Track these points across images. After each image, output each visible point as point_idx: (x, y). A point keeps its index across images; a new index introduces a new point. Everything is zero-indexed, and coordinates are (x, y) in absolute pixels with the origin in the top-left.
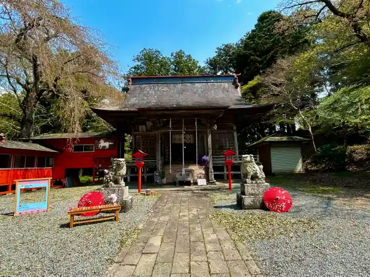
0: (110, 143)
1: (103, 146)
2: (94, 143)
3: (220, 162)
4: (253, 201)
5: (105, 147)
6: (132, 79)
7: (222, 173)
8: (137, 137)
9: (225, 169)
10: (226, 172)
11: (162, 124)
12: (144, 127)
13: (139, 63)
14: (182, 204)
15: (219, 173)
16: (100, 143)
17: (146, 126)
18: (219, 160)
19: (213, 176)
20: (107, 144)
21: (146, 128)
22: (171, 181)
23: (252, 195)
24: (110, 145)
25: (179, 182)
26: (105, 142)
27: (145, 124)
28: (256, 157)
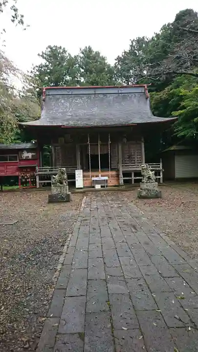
0: (33, 154)
1: (26, 157)
2: (18, 154)
4: (147, 193)
5: (28, 157)
6: (46, 89)
7: (130, 178)
9: (133, 175)
10: (133, 178)
12: (63, 139)
16: (23, 154)
18: (128, 168)
19: (122, 181)
20: (30, 155)
21: (65, 140)
23: (147, 189)
26: (28, 153)
27: (64, 136)
28: (159, 165)
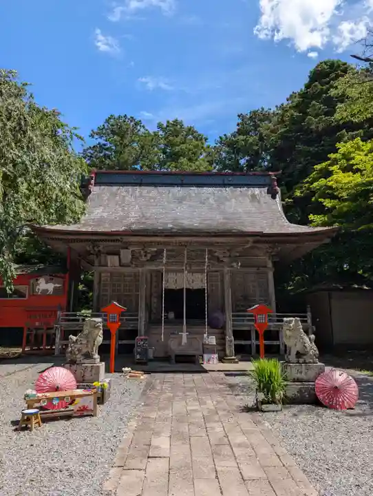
0: (56, 285)
1: (43, 290)
2: (28, 284)
3: (246, 323)
4: (300, 391)
5: (47, 290)
6: (96, 174)
7: (248, 342)
8: (103, 275)
9: (253, 336)
10: (254, 342)
11: (149, 256)
12: (116, 258)
13: (102, 141)
14: (188, 393)
15: (243, 342)
16: (38, 284)
17: (119, 257)
18: (243, 321)
19: (233, 348)
20: (50, 287)
21: (119, 260)
22: (161, 355)
23: (298, 380)
24: (55, 289)
25: (177, 356)
26: (47, 283)
27: (118, 254)
28: (306, 317)
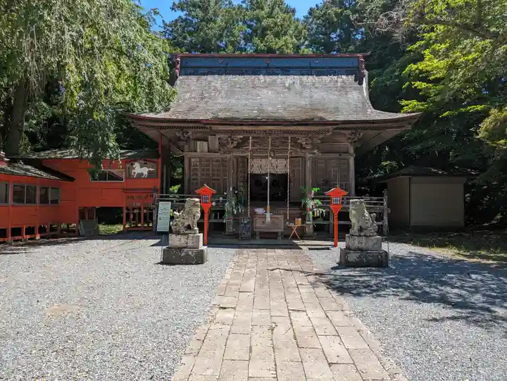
0: (150, 169)
1: (139, 174)
2: (125, 168)
3: (325, 205)
4: (359, 258)
5: (142, 174)
6: (181, 57)
7: (326, 222)
8: (192, 160)
9: (332, 216)
10: (332, 222)
11: (235, 143)
15: (322, 222)
17: (208, 143)
19: (311, 227)
20: (145, 171)
21: (208, 146)
23: (359, 249)
25: (261, 233)
26: (142, 167)
27: (206, 140)
28: (382, 200)
